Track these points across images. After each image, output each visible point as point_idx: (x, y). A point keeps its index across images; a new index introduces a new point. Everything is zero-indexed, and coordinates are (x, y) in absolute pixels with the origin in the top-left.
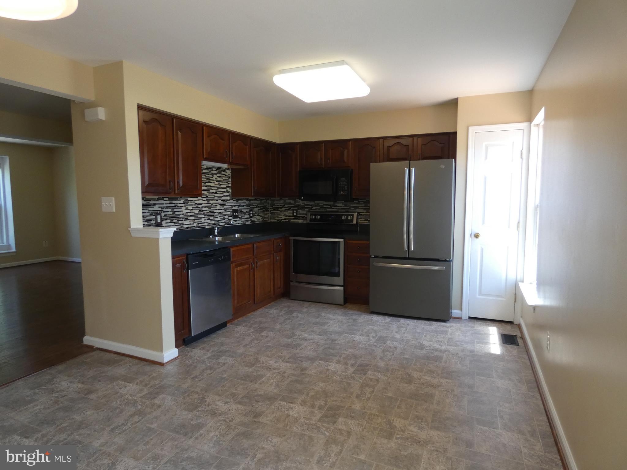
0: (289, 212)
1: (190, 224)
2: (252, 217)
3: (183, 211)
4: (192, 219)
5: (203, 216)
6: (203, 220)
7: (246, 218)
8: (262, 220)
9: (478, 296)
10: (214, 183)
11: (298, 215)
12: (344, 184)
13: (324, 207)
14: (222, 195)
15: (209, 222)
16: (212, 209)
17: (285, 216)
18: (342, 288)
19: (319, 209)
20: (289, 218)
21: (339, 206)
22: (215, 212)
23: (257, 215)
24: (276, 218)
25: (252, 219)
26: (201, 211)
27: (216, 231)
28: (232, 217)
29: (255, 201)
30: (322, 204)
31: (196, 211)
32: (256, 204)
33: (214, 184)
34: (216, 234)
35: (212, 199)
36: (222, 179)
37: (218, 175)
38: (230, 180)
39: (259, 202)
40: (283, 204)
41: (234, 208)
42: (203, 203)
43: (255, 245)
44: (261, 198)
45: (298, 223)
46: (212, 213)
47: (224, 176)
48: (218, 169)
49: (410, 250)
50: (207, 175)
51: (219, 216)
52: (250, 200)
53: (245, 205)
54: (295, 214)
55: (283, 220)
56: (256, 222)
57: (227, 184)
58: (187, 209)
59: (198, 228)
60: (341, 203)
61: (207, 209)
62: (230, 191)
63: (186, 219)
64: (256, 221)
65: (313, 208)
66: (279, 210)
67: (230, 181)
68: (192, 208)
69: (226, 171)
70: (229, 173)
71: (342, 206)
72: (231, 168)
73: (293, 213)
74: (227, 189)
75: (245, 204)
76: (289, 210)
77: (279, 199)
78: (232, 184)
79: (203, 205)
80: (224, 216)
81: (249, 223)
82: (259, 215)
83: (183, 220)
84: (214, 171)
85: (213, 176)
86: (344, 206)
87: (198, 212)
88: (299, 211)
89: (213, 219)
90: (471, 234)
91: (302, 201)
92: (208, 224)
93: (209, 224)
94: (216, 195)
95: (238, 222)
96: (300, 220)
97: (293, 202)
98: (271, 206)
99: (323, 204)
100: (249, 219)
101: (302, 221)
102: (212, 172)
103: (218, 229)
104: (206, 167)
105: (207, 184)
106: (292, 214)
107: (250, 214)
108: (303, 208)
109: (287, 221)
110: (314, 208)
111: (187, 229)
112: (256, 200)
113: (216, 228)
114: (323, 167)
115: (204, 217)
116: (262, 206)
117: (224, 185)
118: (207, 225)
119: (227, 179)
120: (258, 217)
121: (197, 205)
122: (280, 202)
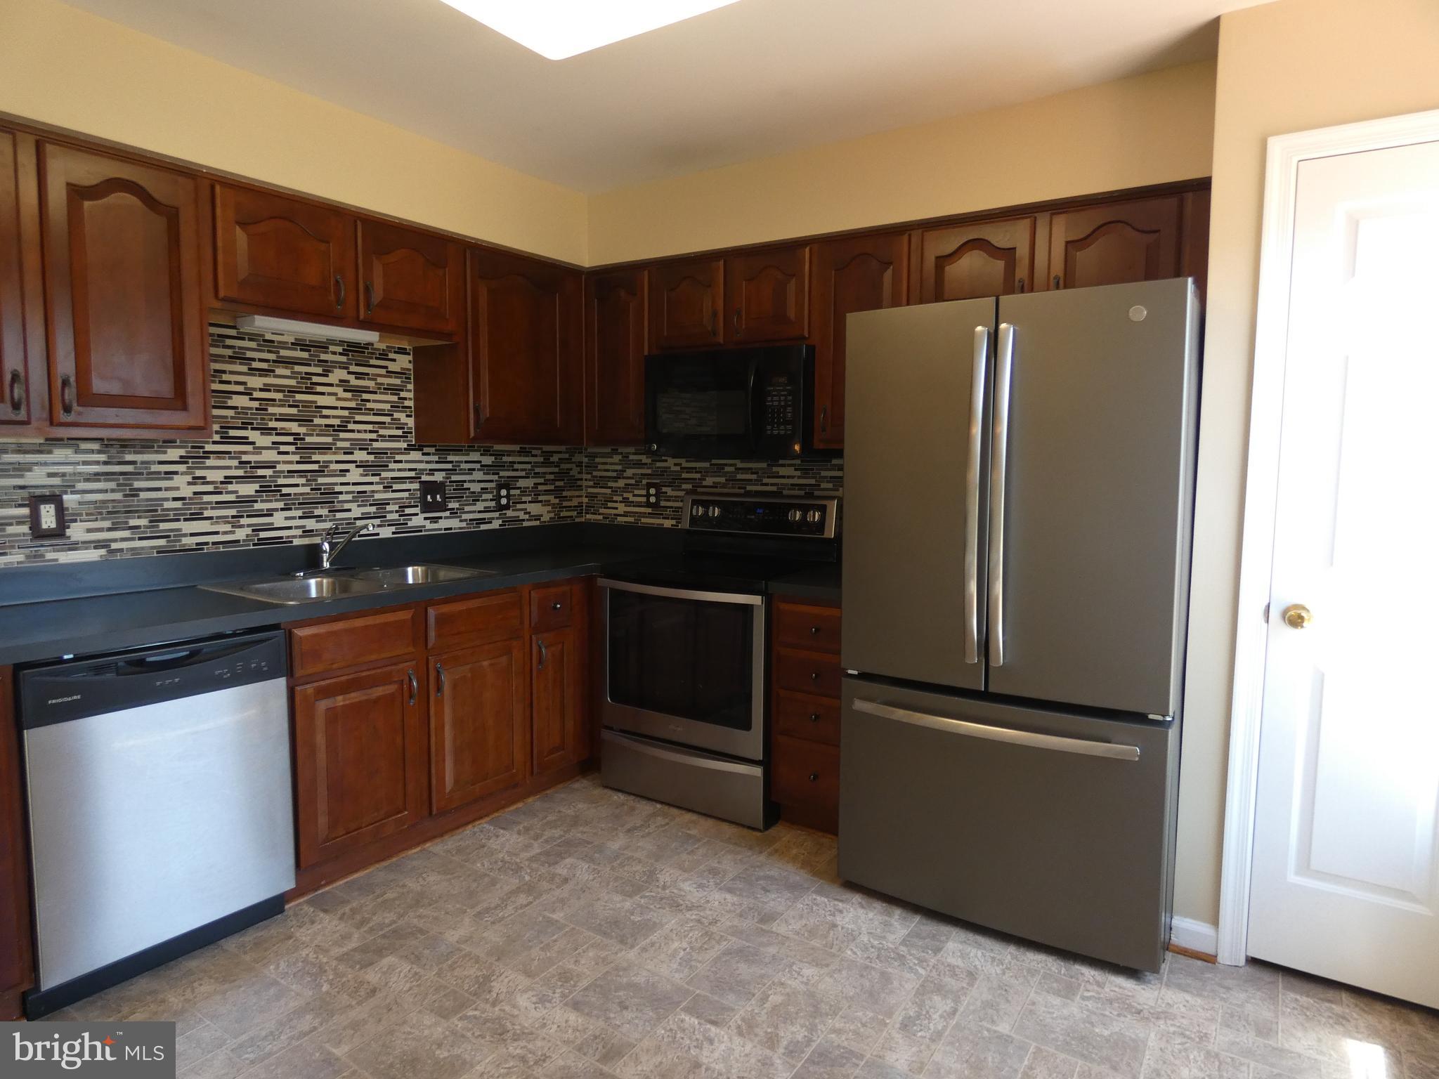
0: (636, 492)
1: (217, 533)
2: (507, 507)
3: (177, 489)
4: (227, 517)
5: (281, 505)
6: (278, 519)
7: (479, 512)
8: (552, 515)
9: (1293, 878)
10: (335, 394)
11: (663, 503)
12: (782, 398)
13: (739, 476)
14: (374, 436)
15: (311, 524)
16: (321, 480)
17: (626, 506)
18: (757, 771)
19: (724, 486)
20: (637, 513)
21: (783, 477)
22: (341, 493)
23: (530, 502)
24: (601, 511)
25: (510, 513)
26: (269, 489)
27: (325, 556)
28: (417, 506)
29: (520, 456)
30: (732, 469)
31: (248, 489)
32: (529, 466)
33: (334, 397)
34: (326, 565)
35: (325, 448)
36: (371, 384)
37: (353, 368)
38: (410, 387)
39: (541, 459)
40: (619, 467)
41: (425, 478)
42: (278, 462)
43: (432, 612)
44: (547, 448)
45: (660, 530)
46: (321, 494)
47: (383, 371)
48: (353, 349)
49: (992, 664)
50: (297, 368)
51: (359, 506)
52: (499, 455)
53: (479, 470)
54: (653, 500)
55: (619, 519)
56: (525, 524)
57: (395, 398)
58: (197, 480)
59: (254, 545)
60: (790, 465)
61: (303, 481)
62: (411, 422)
63: (197, 517)
64: (524, 520)
65: (705, 480)
66: (610, 484)
67: (410, 391)
68: (226, 477)
69: (391, 356)
70: (403, 362)
71: (793, 477)
72: (413, 348)
73: (648, 496)
74: (396, 415)
75: (477, 466)
76: (636, 485)
77: (609, 450)
78: (416, 399)
79: (279, 467)
80: (382, 504)
81: (496, 525)
82: (541, 501)
83: (178, 520)
84: (334, 353)
85: (329, 371)
86: (799, 477)
87: (257, 491)
88: (664, 489)
89: (326, 516)
90: (1269, 606)
91: (673, 458)
92: (304, 532)
93: (307, 533)
94: (342, 435)
95: (443, 524)
96: (668, 519)
97: (649, 461)
98: (587, 473)
99: (736, 469)
100: (496, 514)
101: (674, 522)
102: (323, 357)
103: (331, 550)
104: (296, 339)
105: (299, 397)
106: (644, 499)
107: (498, 498)
108: (675, 482)
109: (632, 519)
110: (709, 481)
111: (202, 549)
112: (523, 452)
113: (326, 546)
114: (721, 341)
115: (282, 509)
116: (551, 473)
117: (381, 401)
118: (301, 537)
119: (398, 381)
120: (535, 509)
121: (251, 467)
122: (609, 460)
